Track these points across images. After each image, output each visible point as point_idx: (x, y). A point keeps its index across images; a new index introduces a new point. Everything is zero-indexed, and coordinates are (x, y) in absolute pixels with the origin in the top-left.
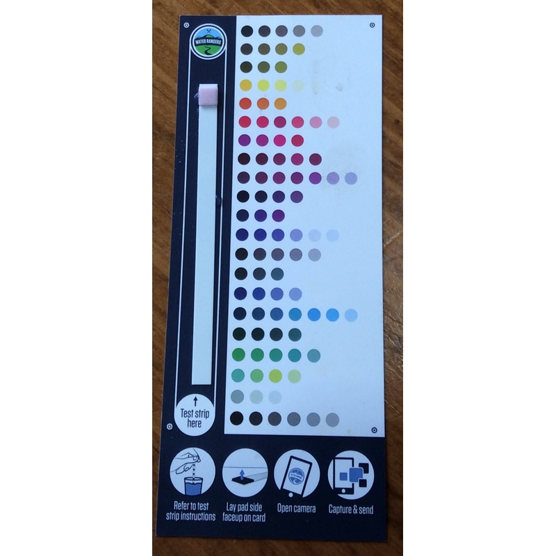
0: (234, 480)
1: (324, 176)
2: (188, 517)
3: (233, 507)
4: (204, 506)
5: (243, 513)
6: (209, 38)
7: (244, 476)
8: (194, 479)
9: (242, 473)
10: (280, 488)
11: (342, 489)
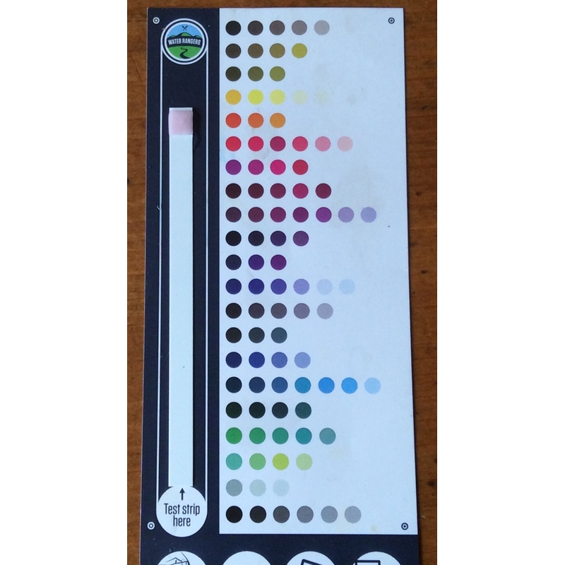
1: (335, 211)
6: (185, 37)
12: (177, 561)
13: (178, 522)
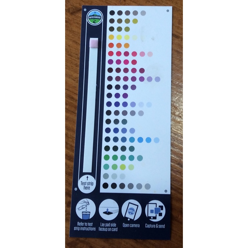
0: (104, 213)
1: (146, 78)
2: (83, 229)
3: (103, 225)
4: (91, 224)
5: (108, 227)
6: (95, 16)
7: (108, 211)
8: (86, 212)
9: (108, 210)
10: (124, 216)
11: (151, 217)
12: (85, 202)
13: (86, 188)
